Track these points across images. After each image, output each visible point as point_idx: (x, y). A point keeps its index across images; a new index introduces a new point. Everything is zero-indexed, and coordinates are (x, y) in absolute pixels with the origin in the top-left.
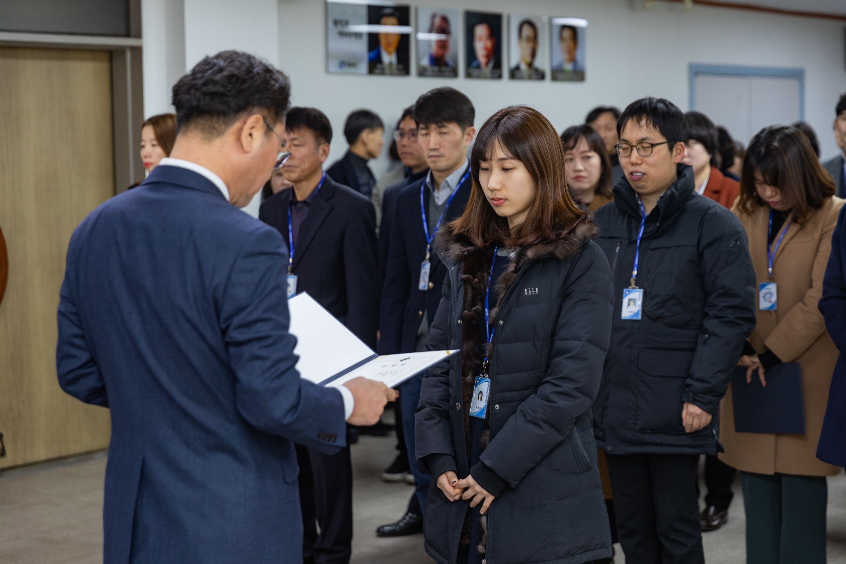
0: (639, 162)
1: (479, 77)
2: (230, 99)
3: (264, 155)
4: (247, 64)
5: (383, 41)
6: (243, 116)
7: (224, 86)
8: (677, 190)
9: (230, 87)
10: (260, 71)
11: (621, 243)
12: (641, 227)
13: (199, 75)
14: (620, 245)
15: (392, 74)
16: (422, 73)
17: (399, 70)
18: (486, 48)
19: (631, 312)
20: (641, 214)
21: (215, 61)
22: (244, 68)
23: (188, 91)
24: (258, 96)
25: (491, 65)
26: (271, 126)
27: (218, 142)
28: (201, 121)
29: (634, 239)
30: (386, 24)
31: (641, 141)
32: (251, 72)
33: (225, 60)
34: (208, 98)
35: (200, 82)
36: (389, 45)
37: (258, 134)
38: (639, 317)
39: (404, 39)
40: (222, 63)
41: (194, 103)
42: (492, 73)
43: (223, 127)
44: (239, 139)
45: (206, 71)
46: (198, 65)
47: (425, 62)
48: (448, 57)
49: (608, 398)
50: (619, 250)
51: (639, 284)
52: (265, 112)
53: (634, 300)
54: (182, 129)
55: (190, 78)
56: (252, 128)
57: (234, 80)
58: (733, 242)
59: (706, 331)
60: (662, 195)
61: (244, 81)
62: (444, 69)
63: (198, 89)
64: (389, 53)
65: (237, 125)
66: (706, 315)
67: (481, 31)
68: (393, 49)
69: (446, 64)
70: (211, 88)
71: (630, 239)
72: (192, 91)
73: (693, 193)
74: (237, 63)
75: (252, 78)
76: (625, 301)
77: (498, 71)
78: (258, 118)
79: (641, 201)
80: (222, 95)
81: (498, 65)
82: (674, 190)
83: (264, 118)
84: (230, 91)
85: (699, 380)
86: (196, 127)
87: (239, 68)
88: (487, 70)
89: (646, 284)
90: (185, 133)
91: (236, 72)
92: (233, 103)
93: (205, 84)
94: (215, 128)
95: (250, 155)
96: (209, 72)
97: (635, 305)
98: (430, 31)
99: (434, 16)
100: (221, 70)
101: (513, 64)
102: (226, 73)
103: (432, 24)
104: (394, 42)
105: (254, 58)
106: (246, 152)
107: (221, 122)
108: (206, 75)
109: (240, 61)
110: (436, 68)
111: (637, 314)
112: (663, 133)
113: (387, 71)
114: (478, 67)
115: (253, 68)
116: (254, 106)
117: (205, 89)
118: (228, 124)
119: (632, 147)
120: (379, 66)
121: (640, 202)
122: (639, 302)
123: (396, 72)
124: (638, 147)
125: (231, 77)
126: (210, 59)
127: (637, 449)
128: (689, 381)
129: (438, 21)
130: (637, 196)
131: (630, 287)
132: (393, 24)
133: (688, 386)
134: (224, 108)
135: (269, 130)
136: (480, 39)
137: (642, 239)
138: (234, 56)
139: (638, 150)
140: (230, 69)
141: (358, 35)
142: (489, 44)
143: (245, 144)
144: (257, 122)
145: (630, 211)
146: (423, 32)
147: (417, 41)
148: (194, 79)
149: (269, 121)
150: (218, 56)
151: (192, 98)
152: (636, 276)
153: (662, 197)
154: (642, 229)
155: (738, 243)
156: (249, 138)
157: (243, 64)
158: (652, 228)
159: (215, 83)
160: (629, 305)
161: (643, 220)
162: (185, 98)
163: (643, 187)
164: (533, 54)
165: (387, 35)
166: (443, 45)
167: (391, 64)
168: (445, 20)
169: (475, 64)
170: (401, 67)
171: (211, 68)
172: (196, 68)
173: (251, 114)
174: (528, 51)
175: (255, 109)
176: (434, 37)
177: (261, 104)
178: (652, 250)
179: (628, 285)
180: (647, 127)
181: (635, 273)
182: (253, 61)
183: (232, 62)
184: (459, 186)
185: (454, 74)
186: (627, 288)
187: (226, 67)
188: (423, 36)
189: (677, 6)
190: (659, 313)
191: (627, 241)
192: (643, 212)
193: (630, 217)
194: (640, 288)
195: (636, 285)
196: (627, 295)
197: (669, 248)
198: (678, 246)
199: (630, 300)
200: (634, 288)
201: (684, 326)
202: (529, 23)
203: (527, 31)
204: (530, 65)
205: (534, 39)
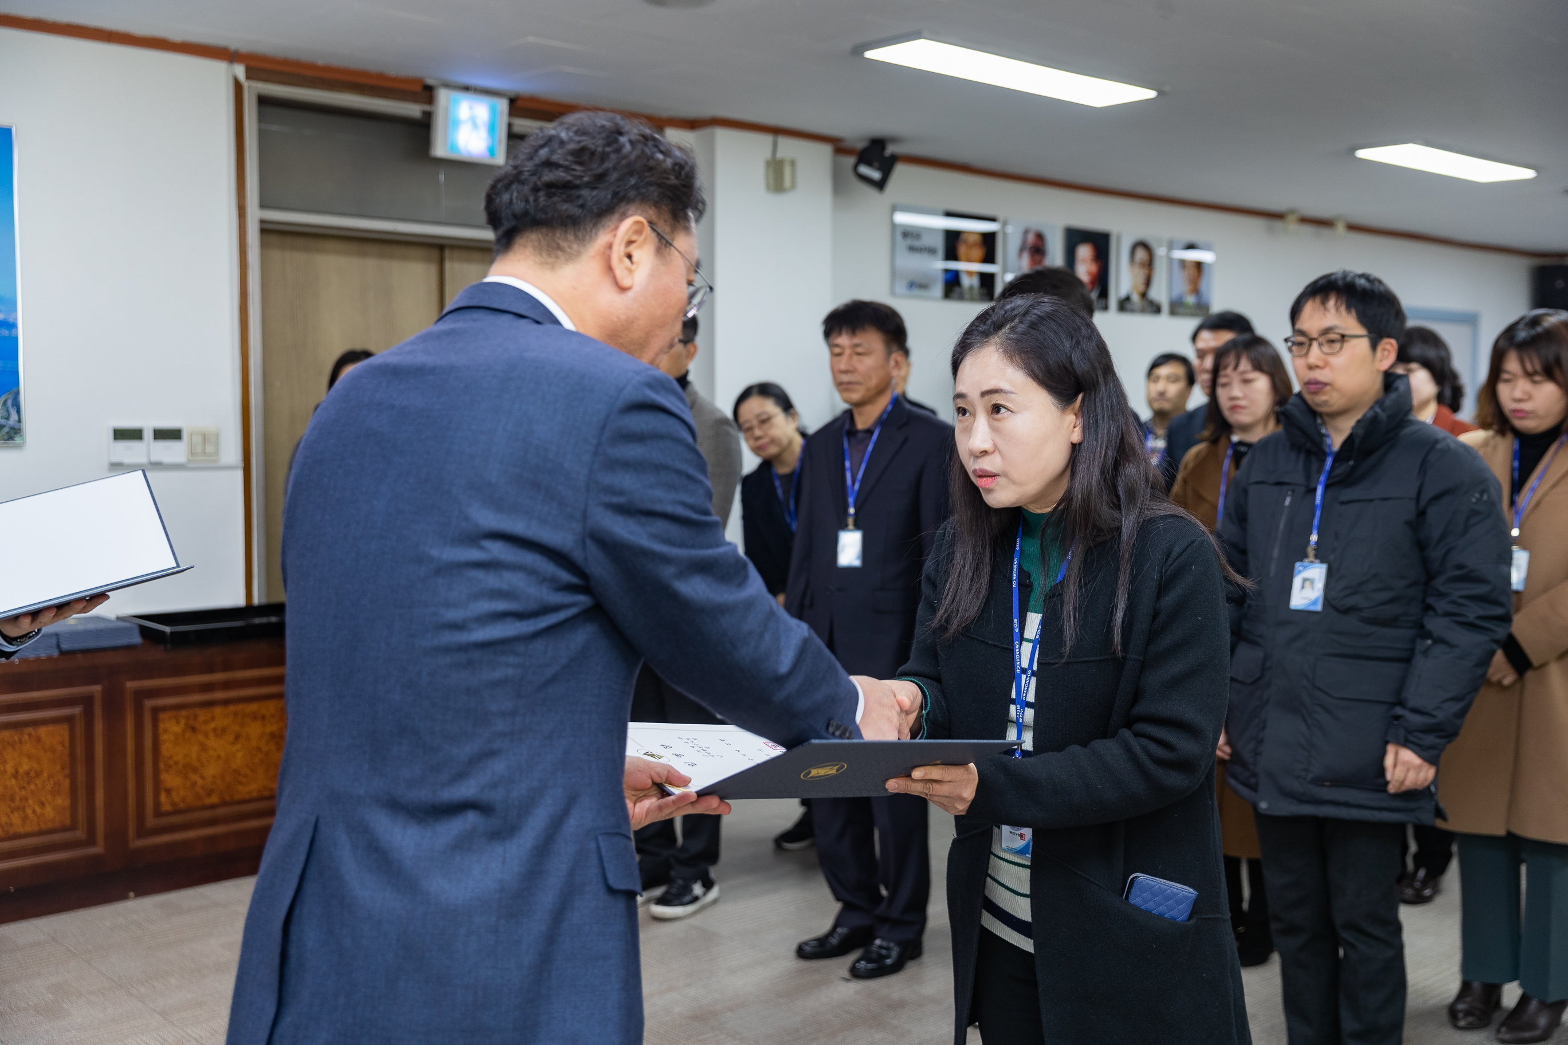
0: (1320, 364)
2: (583, 192)
3: (657, 291)
4: (609, 128)
5: (963, 260)
6: (610, 222)
7: (568, 170)
8: (1384, 411)
9: (579, 170)
11: (1292, 492)
14: (1292, 495)
15: (972, 299)
17: (981, 295)
18: (1090, 270)
19: (1306, 599)
20: (1327, 450)
21: (552, 132)
22: (603, 135)
24: (633, 182)
25: (1096, 290)
26: (667, 236)
27: (567, 270)
29: (1312, 486)
31: (1326, 332)
32: (617, 140)
37: (644, 254)
38: (1319, 607)
40: (563, 134)
42: (1097, 303)
44: (607, 265)
49: (1264, 728)
50: (1291, 503)
51: (1321, 556)
52: (653, 212)
53: (1312, 581)
56: (630, 242)
57: (586, 157)
58: (1477, 495)
59: (1426, 635)
60: (1359, 417)
61: (603, 158)
64: (970, 274)
65: (601, 240)
66: (1428, 608)
67: (1084, 252)
71: (1306, 486)
73: (1411, 417)
75: (618, 151)
76: (1297, 582)
77: (1104, 301)
78: (639, 223)
79: (1325, 427)
80: (567, 187)
81: (1104, 293)
82: (1378, 410)
83: (652, 223)
84: (580, 177)
85: (1415, 711)
87: (594, 137)
89: (1332, 556)
91: (587, 143)
95: (631, 296)
96: (543, 152)
97: (1313, 588)
99: (1026, 232)
102: (570, 147)
103: (1024, 242)
104: (977, 261)
106: (623, 289)
107: (571, 238)
111: (1315, 602)
112: (1363, 320)
113: (967, 296)
116: (629, 200)
118: (583, 240)
119: (1311, 340)
120: (957, 289)
121: (1323, 430)
122: (1320, 585)
123: (978, 297)
124: (1322, 340)
127: (1308, 810)
128: (1398, 711)
129: (1031, 238)
130: (1319, 421)
131: (1306, 561)
133: (1397, 718)
134: (574, 211)
135: (663, 244)
136: (1083, 261)
137: (1326, 487)
139: (1321, 345)
141: (932, 252)
142: (1094, 266)
143: (621, 274)
144: (637, 231)
145: (1308, 445)
149: (663, 229)
152: (1317, 543)
153: (1359, 422)
155: (1485, 497)
156: (627, 263)
158: (1342, 469)
160: (1303, 587)
161: (1329, 458)
163: (1325, 404)
164: (1148, 282)
166: (1037, 263)
167: (971, 288)
168: (1040, 237)
170: (984, 291)
171: (545, 144)
173: (622, 216)
174: (1141, 279)
175: (633, 207)
177: (643, 197)
178: (1342, 503)
179: (1302, 556)
180: (1336, 311)
186: (1302, 561)
189: (1323, 230)
190: (1351, 601)
191: (1302, 490)
192: (1330, 446)
193: (1309, 453)
194: (1322, 562)
195: (1316, 557)
196: (1300, 572)
197: (1371, 500)
198: (1386, 499)
199: (1305, 580)
200: (1312, 562)
201: (1391, 622)
202: (1143, 245)
203: (1141, 254)
204: (1144, 295)
205: (1149, 265)
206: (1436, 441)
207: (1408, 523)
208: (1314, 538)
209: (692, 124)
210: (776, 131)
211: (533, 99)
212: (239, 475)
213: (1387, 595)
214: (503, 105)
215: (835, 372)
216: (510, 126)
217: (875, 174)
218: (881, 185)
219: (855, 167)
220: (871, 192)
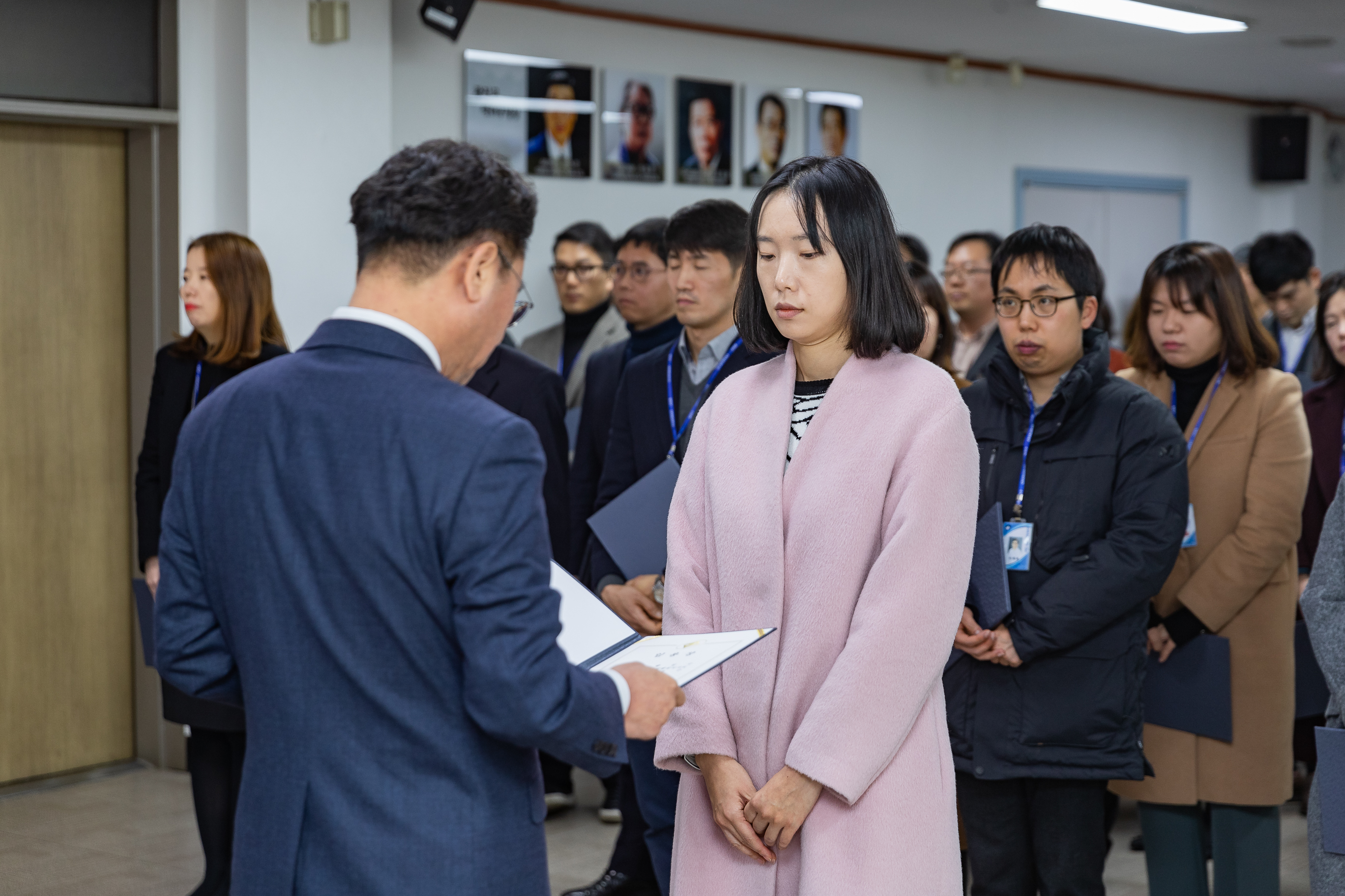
0: (1033, 326)
1: (696, 182)
2: (448, 218)
3: (496, 305)
4: (474, 162)
5: (551, 124)
6: (467, 244)
7: (438, 196)
9: (448, 199)
10: (494, 174)
11: (997, 449)
12: (1028, 426)
13: (398, 178)
14: (996, 453)
15: (563, 175)
16: (610, 175)
17: (574, 168)
18: (708, 138)
19: (1014, 558)
20: (1030, 407)
21: (423, 155)
22: (469, 169)
23: (381, 202)
24: (491, 214)
25: (715, 164)
26: (508, 260)
27: (427, 285)
28: (399, 250)
29: (1018, 444)
30: (555, 97)
31: (1038, 294)
32: (482, 174)
33: (439, 154)
34: (413, 214)
35: (401, 188)
36: (559, 129)
37: (489, 273)
38: (1026, 567)
39: (583, 123)
40: (434, 159)
41: (392, 223)
42: (717, 176)
43: (436, 262)
44: (460, 280)
45: (409, 172)
46: (392, 161)
47: (615, 157)
48: (650, 151)
50: (995, 460)
51: (1027, 515)
52: (500, 238)
53: (1019, 541)
54: (370, 262)
55: (383, 181)
56: (482, 262)
57: (455, 186)
58: (1164, 450)
60: (1063, 377)
61: (470, 189)
62: (643, 168)
63: (398, 201)
64: (560, 142)
65: (458, 258)
67: (701, 110)
68: (565, 135)
69: (646, 162)
70: (419, 199)
71: (1011, 445)
72: (389, 204)
73: (1107, 375)
74: (458, 161)
75: (482, 185)
76: (1006, 541)
77: (725, 174)
78: (491, 249)
79: (1028, 385)
80: (437, 211)
81: (725, 165)
82: (1084, 371)
83: (499, 248)
84: (449, 204)
86: (393, 261)
87: (461, 169)
88: (709, 172)
89: (1037, 517)
90: (375, 269)
91: (457, 174)
92: (453, 224)
93: (409, 192)
94: (424, 263)
95: (477, 306)
96: (414, 173)
97: (1020, 548)
98: (623, 109)
99: (629, 86)
100: (433, 171)
101: (749, 162)
102: (441, 176)
103: (626, 98)
104: (568, 126)
105: (482, 152)
106: (471, 301)
107: (434, 254)
108: (410, 177)
109: (462, 157)
110: (631, 168)
111: (1022, 562)
113: (556, 170)
114: (696, 166)
115: (484, 168)
116: (484, 228)
117: (409, 200)
118: (443, 257)
119: (1022, 301)
120: (544, 162)
121: (1025, 387)
122: (1027, 544)
123: (569, 171)
124: (1033, 300)
125: (449, 183)
126: (413, 151)
127: (1022, 772)
129: (634, 93)
130: (1022, 376)
131: (1013, 520)
132: (566, 98)
134: (437, 231)
135: (504, 266)
136: (699, 122)
137: (1031, 446)
138: (453, 149)
139: (1032, 306)
140: (447, 169)
141: (512, 114)
142: (712, 131)
143: (470, 289)
144: (487, 254)
145: (1012, 400)
146: (611, 110)
147: (603, 125)
148: (391, 183)
149: (507, 252)
150: (425, 148)
151: (389, 215)
152: (1022, 503)
153: (1062, 382)
154: (1031, 431)
156: (476, 280)
157: (467, 162)
158: (1046, 428)
159: (426, 191)
160: (1011, 547)
161: (1033, 417)
162: (375, 214)
163: (1036, 365)
164: (780, 148)
165: (557, 115)
166: (642, 130)
167: (562, 159)
168: (646, 91)
169: (690, 162)
170: (577, 164)
171: (418, 167)
172: (389, 166)
173: (480, 242)
174: (771, 144)
175: (487, 234)
176: (627, 118)
177: (494, 226)
178: (1047, 462)
179: (1010, 515)
180: (1047, 270)
182: (484, 157)
183: (450, 157)
184: (727, 356)
185: (658, 176)
186: (1009, 520)
187: (441, 166)
188: (611, 117)
189: (996, 76)
190: (1057, 560)
191: (1007, 447)
192: (1031, 403)
193: (1010, 408)
194: (1028, 521)
195: (1023, 516)
196: (1006, 532)
197: (1075, 459)
198: (1088, 457)
199: (1012, 540)
200: (1018, 523)
202: (773, 99)
203: (770, 111)
204: (774, 164)
205: (781, 125)
206: (1136, 397)
208: (1020, 497)
217: (450, 22)
218: (453, 34)
219: (423, 11)
220: (443, 42)
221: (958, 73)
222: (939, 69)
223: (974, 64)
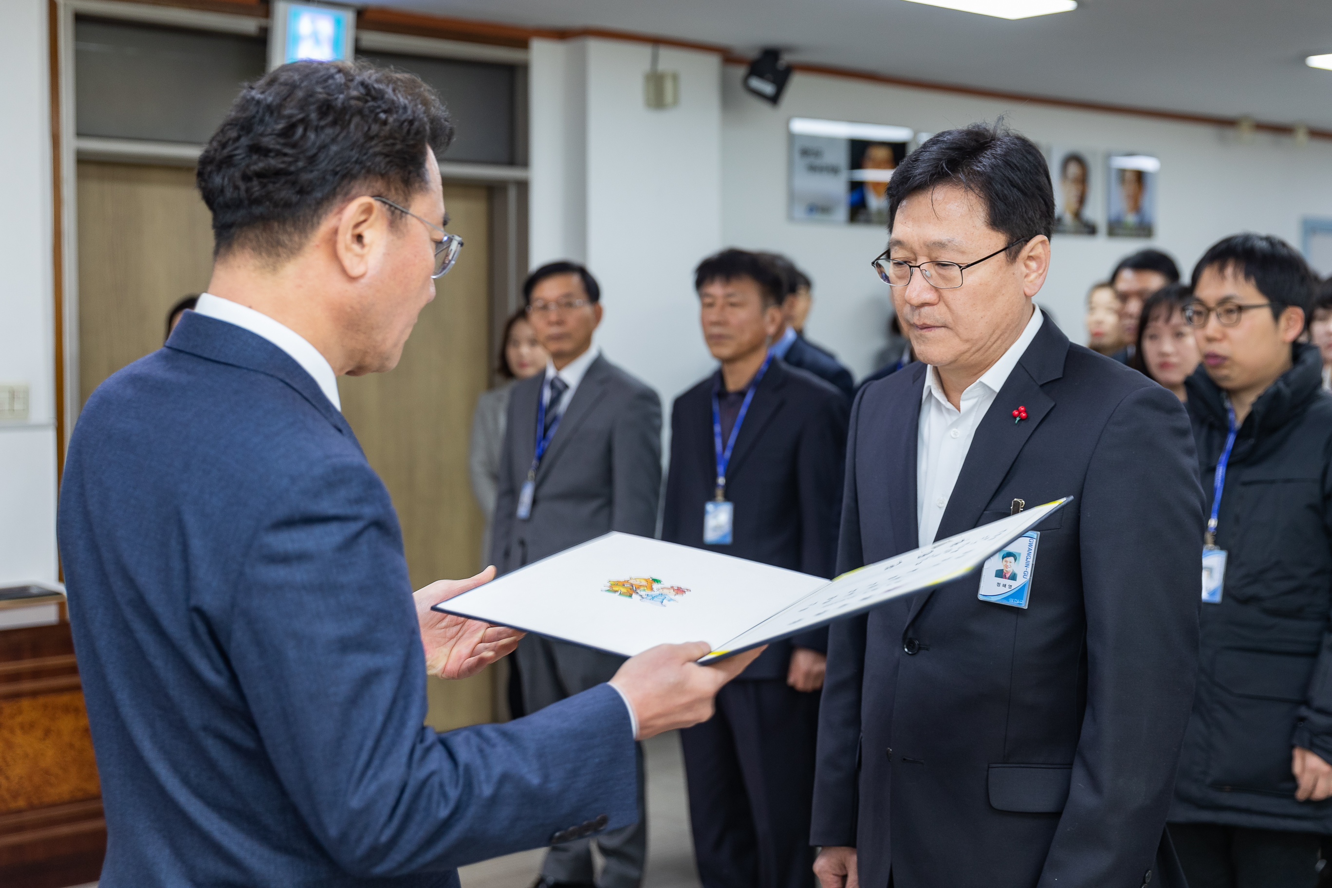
0: (1218, 335)
8: (1287, 384)
15: (881, 223)
20: (1230, 424)
26: (401, 205)
28: (251, 236)
29: (1213, 464)
31: (1224, 301)
36: (877, 183)
38: (1218, 599)
43: (296, 239)
51: (1220, 542)
52: (377, 184)
53: (1210, 570)
56: (362, 222)
60: (1260, 391)
64: (879, 196)
68: (883, 190)
73: (1320, 392)
78: (365, 202)
79: (1230, 402)
82: (1281, 385)
83: (381, 197)
85: (1321, 711)
86: (245, 244)
89: (1231, 542)
94: (281, 244)
95: (361, 285)
97: (1211, 577)
106: (351, 278)
107: (291, 230)
111: (1212, 594)
112: (1263, 288)
113: (874, 220)
119: (1209, 310)
120: (864, 212)
121: (1227, 405)
122: (1218, 575)
124: (1219, 310)
127: (1207, 816)
128: (1304, 711)
131: (1205, 548)
132: (884, 157)
133: (1303, 719)
135: (397, 214)
139: (1218, 316)
141: (835, 170)
143: (348, 261)
144: (365, 209)
149: (394, 200)
152: (1216, 528)
153: (1260, 398)
156: (357, 247)
158: (1243, 447)
161: (1232, 433)
163: (1227, 378)
164: (1082, 201)
167: (880, 212)
174: (1074, 196)
178: (1244, 484)
180: (1235, 276)
181: (1213, 523)
189: (1285, 140)
190: (1251, 590)
192: (1232, 421)
194: (1222, 548)
195: (1216, 543)
197: (1273, 482)
198: (1288, 481)
200: (1211, 550)
201: (1296, 614)
202: (1075, 159)
203: (1073, 169)
204: (1077, 215)
205: (1083, 181)
207: (1311, 507)
209: (561, 35)
210: (656, 41)
211: (382, 11)
212: (50, 436)
213: (1291, 584)
214: (349, 17)
215: (706, 324)
216: (357, 41)
217: (768, 88)
218: (774, 100)
219: (745, 81)
220: (764, 108)
221: (1246, 135)
222: (1230, 133)
223: (1263, 127)
